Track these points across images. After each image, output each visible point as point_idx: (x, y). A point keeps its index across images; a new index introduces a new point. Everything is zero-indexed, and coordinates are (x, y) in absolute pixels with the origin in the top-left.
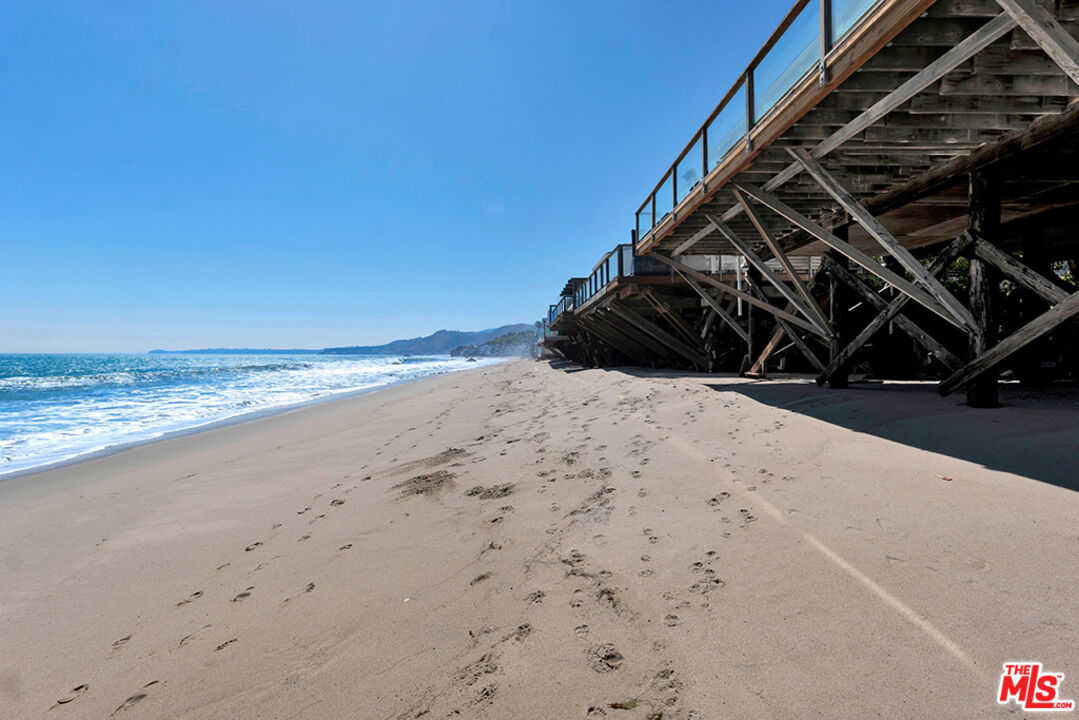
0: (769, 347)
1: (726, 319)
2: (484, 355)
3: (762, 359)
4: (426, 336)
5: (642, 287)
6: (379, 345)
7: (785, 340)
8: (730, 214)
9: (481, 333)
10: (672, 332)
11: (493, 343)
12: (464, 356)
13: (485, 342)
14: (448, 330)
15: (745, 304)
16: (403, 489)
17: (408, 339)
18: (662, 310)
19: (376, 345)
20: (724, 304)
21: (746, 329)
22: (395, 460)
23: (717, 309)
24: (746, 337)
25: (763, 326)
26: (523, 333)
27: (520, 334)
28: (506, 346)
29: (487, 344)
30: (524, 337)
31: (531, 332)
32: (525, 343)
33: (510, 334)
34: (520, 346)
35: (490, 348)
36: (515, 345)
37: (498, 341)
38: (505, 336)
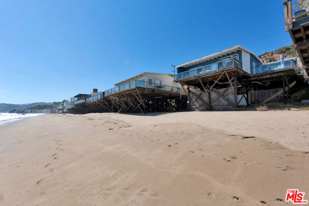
0: (121, 109)
1: (115, 105)
3: (120, 110)
5: (104, 100)
7: (122, 108)
8: (117, 95)
10: (107, 106)
11: (31, 108)
15: (118, 104)
18: (106, 103)
20: (115, 103)
21: (118, 107)
23: (114, 103)
24: (118, 108)
25: (120, 107)
26: (45, 105)
27: (43, 106)
28: (38, 110)
29: (28, 109)
30: (45, 107)
31: (48, 105)
32: (46, 108)
33: (39, 106)
34: (44, 110)
35: (30, 110)
36: (42, 109)
37: (33, 108)
38: (36, 106)
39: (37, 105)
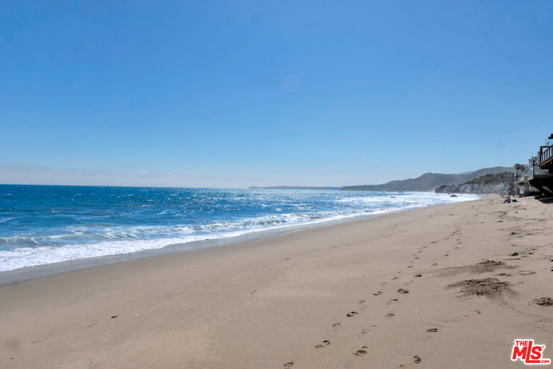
2: (464, 192)
4: (415, 178)
6: (380, 184)
9: (461, 175)
11: (473, 182)
12: (447, 192)
13: (466, 182)
14: (433, 172)
16: (459, 289)
17: (401, 180)
19: (378, 184)
22: (436, 264)
26: (501, 174)
27: (498, 175)
28: (484, 185)
29: (466, 183)
30: (502, 178)
31: (509, 173)
32: (503, 182)
33: (488, 175)
34: (498, 186)
35: (470, 187)
36: (493, 184)
37: (477, 181)
38: (483, 177)
39: (484, 174)
